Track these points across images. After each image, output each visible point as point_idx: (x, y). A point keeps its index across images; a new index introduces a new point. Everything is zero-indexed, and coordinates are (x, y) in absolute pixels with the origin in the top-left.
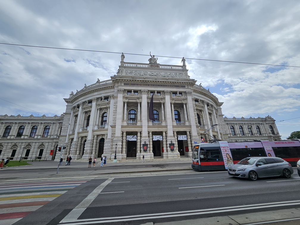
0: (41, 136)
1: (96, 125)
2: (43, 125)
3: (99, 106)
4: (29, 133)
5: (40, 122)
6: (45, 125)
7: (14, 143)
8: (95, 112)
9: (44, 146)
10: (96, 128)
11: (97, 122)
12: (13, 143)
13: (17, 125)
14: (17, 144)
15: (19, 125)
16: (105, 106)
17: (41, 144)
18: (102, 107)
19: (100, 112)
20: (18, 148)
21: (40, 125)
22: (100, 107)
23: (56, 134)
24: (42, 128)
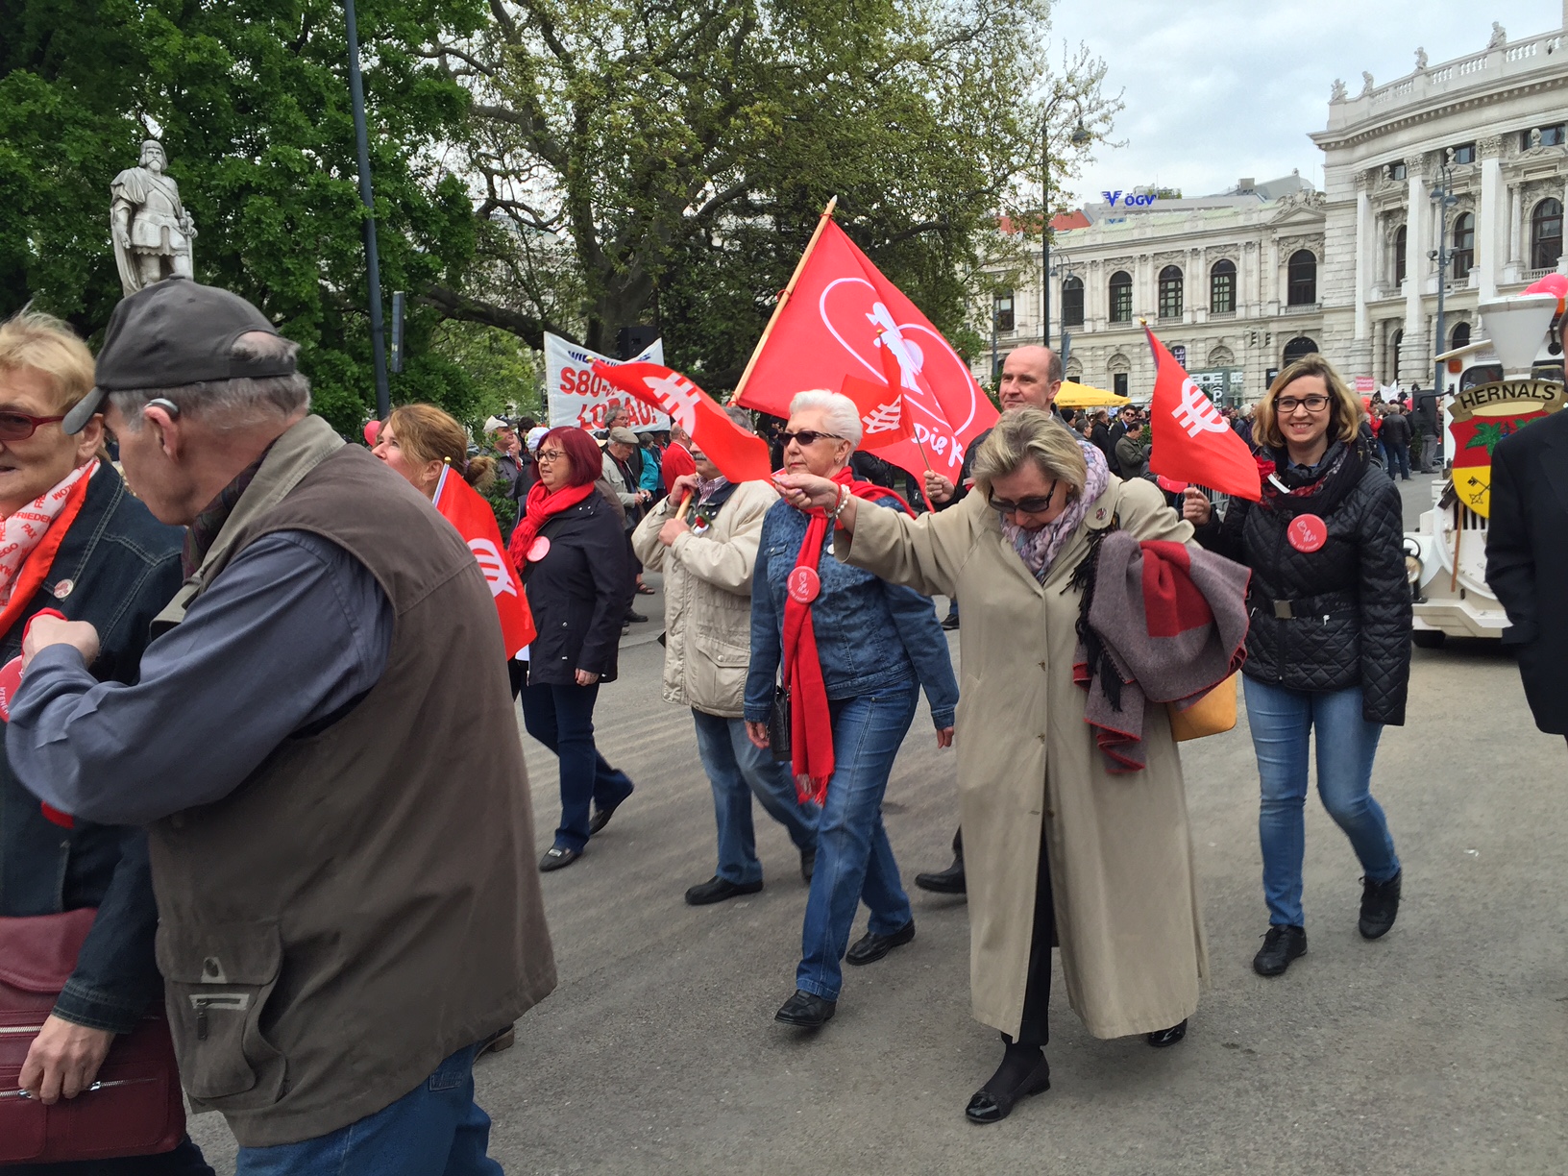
0: (1206, 309)
1: (1509, 262)
2: (1203, 258)
3: (1516, 175)
4: (1153, 301)
5: (1187, 246)
6: (1209, 257)
7: (1113, 349)
8: (1497, 203)
9: (1228, 350)
10: (1511, 276)
11: (1514, 250)
12: (1108, 349)
13: (1100, 273)
14: (1124, 350)
15: (1108, 269)
16: (1550, 174)
17: (1214, 344)
18: (1531, 177)
19: (1523, 202)
20: (1136, 368)
21: (1188, 260)
22: (1521, 179)
23: (1270, 297)
24: (1201, 277)
